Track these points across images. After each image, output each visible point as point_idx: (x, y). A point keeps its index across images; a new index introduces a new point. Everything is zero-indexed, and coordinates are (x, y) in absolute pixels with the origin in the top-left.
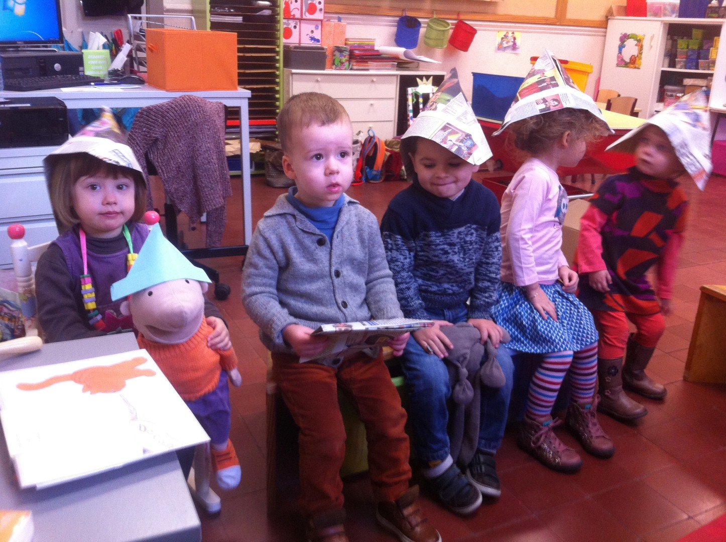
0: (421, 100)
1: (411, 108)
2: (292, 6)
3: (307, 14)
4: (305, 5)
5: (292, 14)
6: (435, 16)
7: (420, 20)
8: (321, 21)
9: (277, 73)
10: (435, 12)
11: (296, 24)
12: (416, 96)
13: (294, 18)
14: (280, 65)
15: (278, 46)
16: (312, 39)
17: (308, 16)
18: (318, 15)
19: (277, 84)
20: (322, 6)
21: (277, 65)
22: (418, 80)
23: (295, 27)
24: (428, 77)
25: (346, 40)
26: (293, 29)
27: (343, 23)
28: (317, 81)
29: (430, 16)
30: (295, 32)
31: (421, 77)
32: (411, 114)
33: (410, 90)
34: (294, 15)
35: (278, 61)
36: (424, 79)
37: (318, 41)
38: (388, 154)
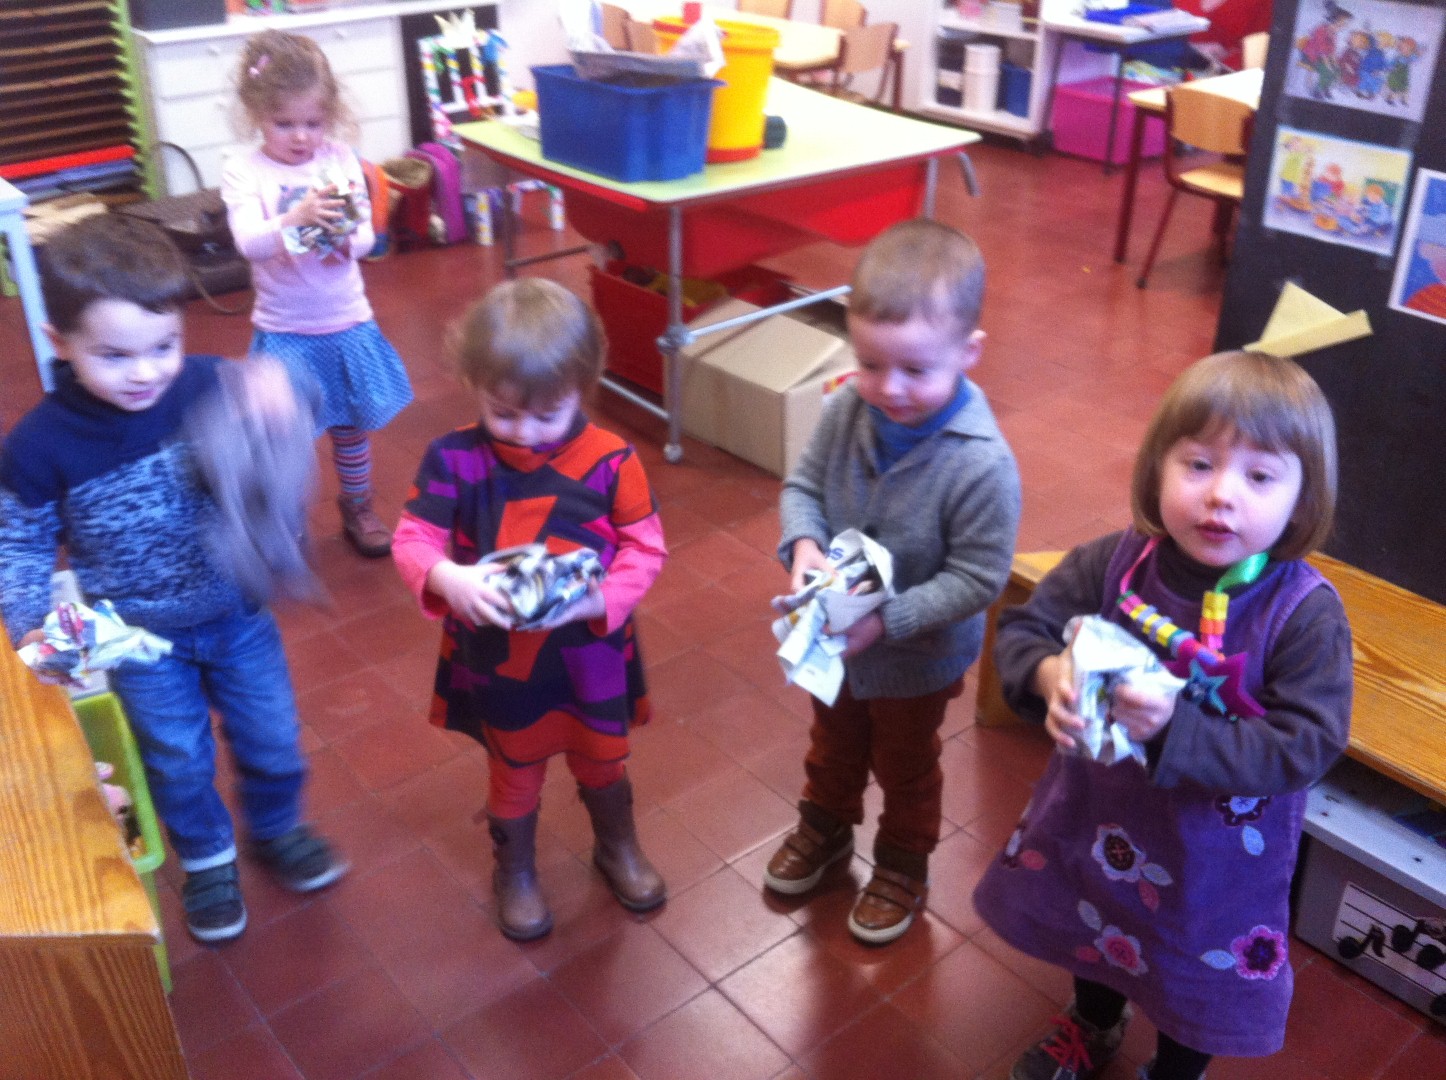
0: (453, 65)
1: (432, 82)
9: (119, 42)
12: (442, 56)
14: (123, 24)
19: (121, 66)
21: (116, 25)
22: (440, 20)
24: (459, 12)
28: (213, 53)
31: (445, 14)
32: (435, 98)
33: (427, 45)
35: (113, 16)
36: (454, 17)
38: (395, 194)
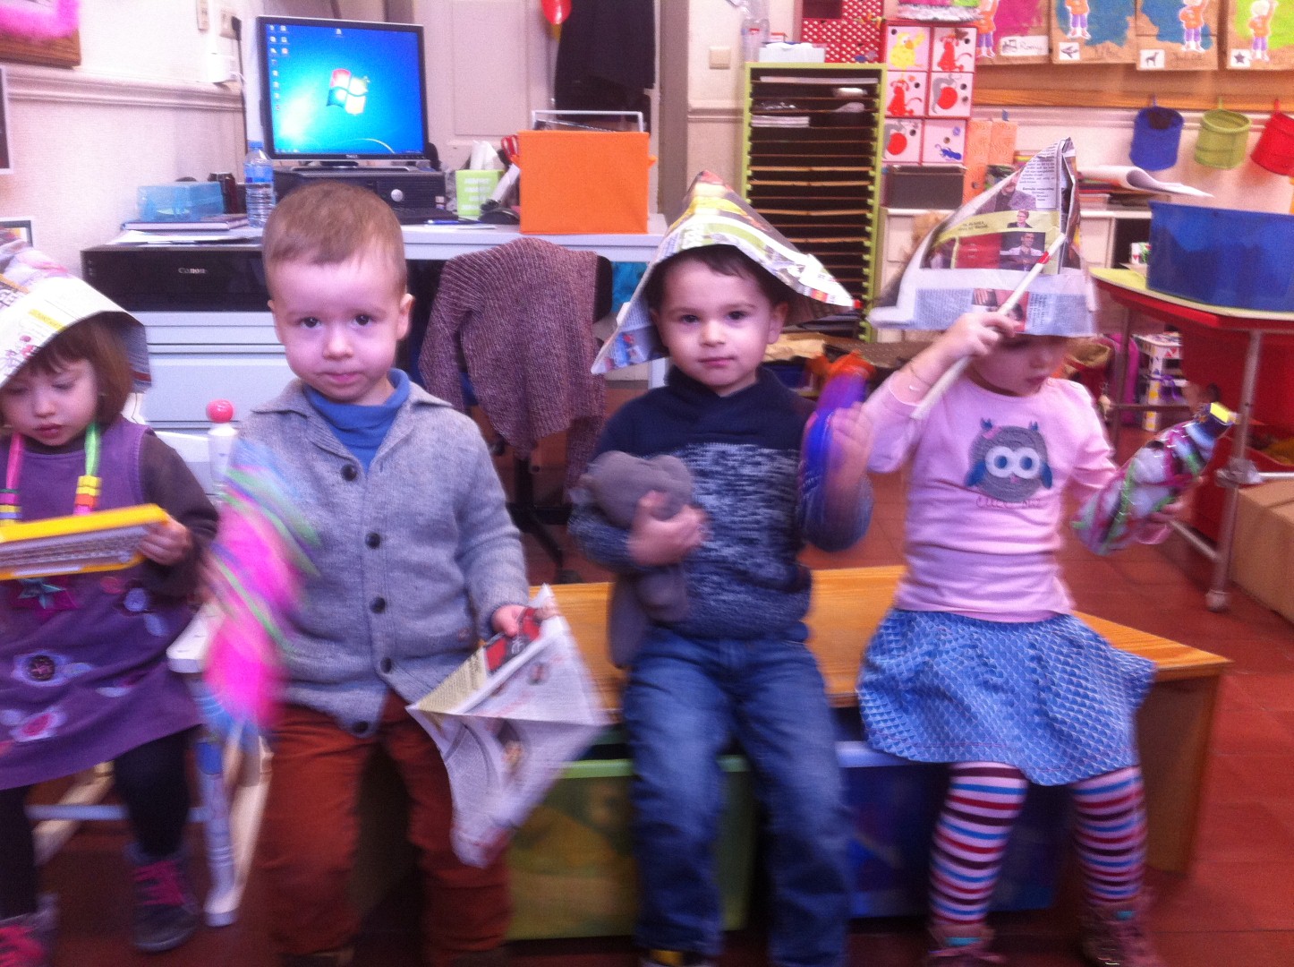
2: (908, 96)
3: (938, 108)
4: (935, 91)
5: (908, 108)
6: (1220, 107)
7: (1183, 114)
8: (966, 120)
9: (869, 215)
10: (1220, 99)
11: (916, 126)
13: (912, 117)
14: (875, 202)
15: (874, 168)
16: (947, 153)
17: (940, 112)
18: (960, 110)
19: (868, 235)
20: (968, 93)
21: (870, 201)
23: (913, 133)
25: (1016, 154)
26: (908, 136)
27: (1012, 121)
29: (1209, 106)
30: (913, 143)
33: (1136, 247)
34: (911, 112)
35: (870, 194)
37: (957, 156)
